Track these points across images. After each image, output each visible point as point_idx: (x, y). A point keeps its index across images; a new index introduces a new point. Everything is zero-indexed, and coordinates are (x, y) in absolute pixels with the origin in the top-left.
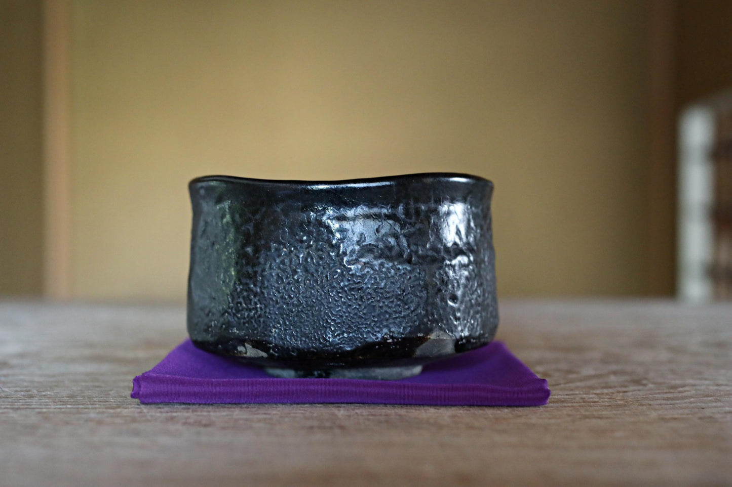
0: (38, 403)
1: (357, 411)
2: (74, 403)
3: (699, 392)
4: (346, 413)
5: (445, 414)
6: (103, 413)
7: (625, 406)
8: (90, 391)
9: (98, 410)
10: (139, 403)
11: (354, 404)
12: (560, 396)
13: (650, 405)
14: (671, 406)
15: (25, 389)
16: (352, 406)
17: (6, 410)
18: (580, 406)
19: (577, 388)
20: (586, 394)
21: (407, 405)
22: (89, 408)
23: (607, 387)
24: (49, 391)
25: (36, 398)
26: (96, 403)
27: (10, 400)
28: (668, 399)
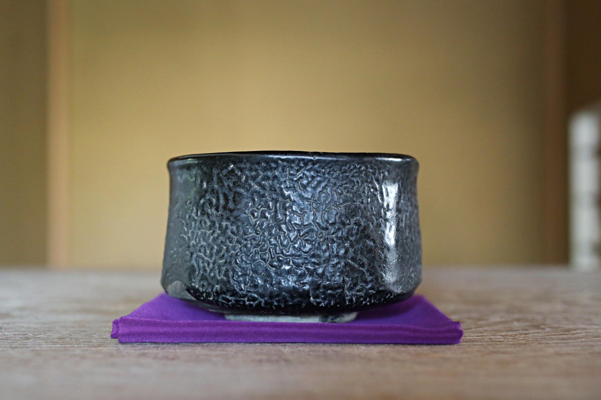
0: (33, 343)
1: (301, 349)
2: (62, 343)
3: (589, 334)
4: (290, 350)
5: (374, 350)
6: (86, 350)
7: (526, 344)
8: (77, 335)
9: (82, 348)
10: (117, 343)
11: (297, 344)
12: (471, 337)
13: (547, 343)
14: (565, 344)
15: (23, 333)
16: (296, 345)
17: (5, 349)
18: (488, 345)
19: (486, 331)
20: (493, 336)
21: (342, 343)
22: (74, 347)
23: (512, 330)
24: (43, 335)
25: (31, 340)
26: (81, 343)
27: (9, 341)
28: (563, 339)
